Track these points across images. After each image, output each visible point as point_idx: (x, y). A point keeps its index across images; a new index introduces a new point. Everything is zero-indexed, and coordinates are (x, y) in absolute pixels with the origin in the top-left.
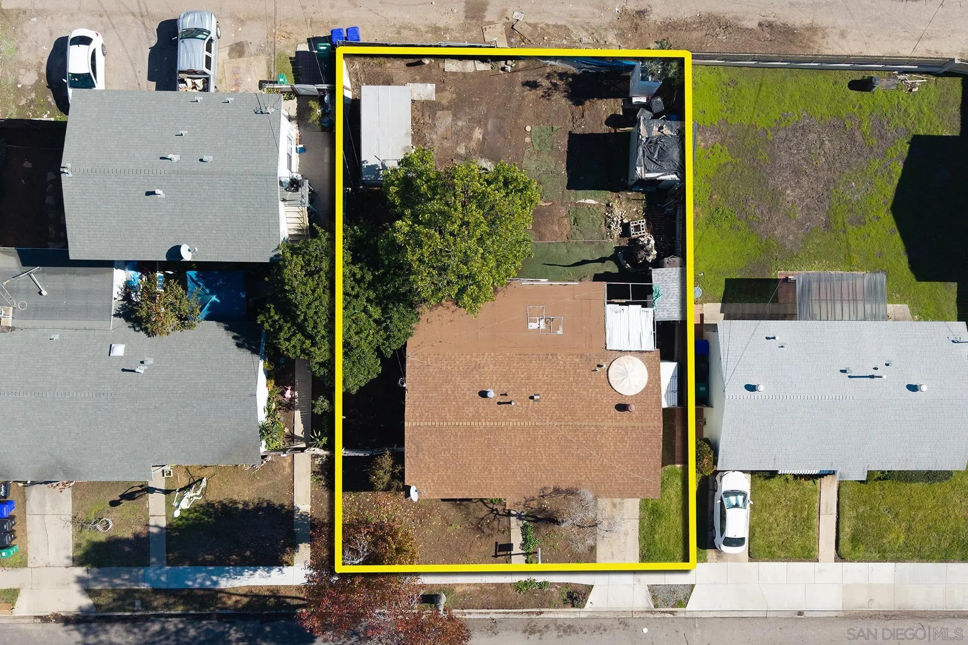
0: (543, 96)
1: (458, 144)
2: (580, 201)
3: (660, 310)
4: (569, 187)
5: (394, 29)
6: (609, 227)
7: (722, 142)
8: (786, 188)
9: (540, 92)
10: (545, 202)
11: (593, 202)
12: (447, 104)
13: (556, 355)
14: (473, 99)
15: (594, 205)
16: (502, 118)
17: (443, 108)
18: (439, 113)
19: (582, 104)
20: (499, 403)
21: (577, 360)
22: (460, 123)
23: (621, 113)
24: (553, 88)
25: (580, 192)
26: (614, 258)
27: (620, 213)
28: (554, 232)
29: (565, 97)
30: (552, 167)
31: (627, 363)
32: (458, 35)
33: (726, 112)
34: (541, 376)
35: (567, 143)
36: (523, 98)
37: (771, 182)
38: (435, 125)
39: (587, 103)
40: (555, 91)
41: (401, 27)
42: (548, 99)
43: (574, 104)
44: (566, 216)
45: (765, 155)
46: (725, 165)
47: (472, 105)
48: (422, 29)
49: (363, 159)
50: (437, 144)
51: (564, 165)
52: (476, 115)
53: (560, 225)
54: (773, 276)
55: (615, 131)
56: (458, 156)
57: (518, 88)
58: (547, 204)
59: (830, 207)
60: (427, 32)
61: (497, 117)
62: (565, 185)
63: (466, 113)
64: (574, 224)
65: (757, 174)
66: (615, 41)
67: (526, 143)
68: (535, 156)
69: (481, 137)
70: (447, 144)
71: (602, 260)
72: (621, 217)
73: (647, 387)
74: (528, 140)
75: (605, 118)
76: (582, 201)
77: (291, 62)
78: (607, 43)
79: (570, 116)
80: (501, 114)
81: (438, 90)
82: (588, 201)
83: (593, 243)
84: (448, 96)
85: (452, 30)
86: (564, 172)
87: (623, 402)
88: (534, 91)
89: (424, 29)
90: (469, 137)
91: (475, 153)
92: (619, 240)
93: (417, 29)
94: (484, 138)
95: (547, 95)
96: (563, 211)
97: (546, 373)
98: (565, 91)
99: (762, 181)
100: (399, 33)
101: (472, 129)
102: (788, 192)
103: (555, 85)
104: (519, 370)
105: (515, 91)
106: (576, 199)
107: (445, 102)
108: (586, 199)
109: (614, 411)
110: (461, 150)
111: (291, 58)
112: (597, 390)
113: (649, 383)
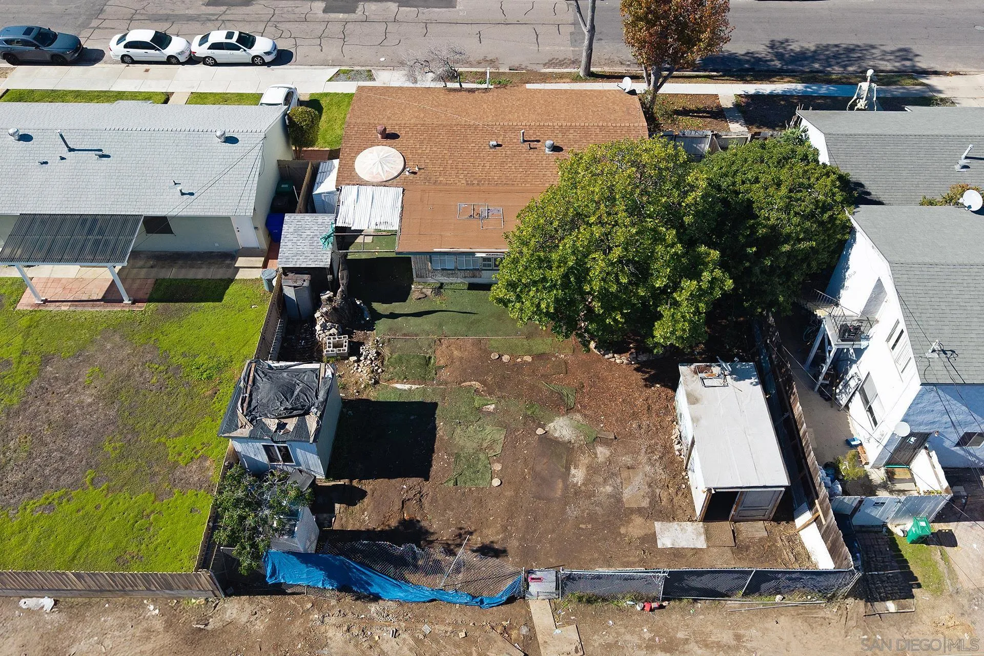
0: (471, 533)
1: (610, 461)
2: (417, 386)
3: (326, 223)
4: (435, 405)
5: (749, 645)
6: (378, 353)
7: (175, 465)
8: (90, 405)
9: (477, 540)
10: (471, 386)
11: (399, 386)
12: (633, 517)
13: (468, 184)
14: (589, 526)
15: (397, 382)
16: (539, 498)
17: (640, 511)
18: (645, 503)
19: (403, 522)
20: (538, 141)
21: (441, 179)
22: (609, 489)
23: (337, 506)
24: (452, 547)
25: (417, 399)
26: (377, 316)
27: (359, 370)
28: (460, 348)
29: (433, 534)
30: (458, 431)
31: (378, 173)
32: (628, 637)
33: (152, 512)
34: (488, 164)
35: (434, 463)
36: (504, 529)
37: (112, 413)
38: (650, 486)
39: (394, 523)
40: (449, 542)
41: (737, 649)
42: (461, 529)
43: (418, 521)
44: (441, 368)
45: (108, 448)
46: (180, 434)
47: (592, 518)
48: (696, 648)
49: (759, 387)
50: (643, 458)
51: (440, 433)
52: (584, 503)
53: (451, 357)
54: (152, 305)
55: (351, 482)
56: (606, 442)
57: (513, 544)
58: (468, 383)
59: (32, 382)
60: (686, 641)
61: (549, 500)
62: (439, 408)
63: (599, 504)
64: (430, 358)
65: (131, 422)
66: (330, 634)
67: (498, 462)
68: (485, 445)
69: (573, 471)
70: (627, 459)
71: (393, 316)
72: (359, 365)
73: (358, 153)
74: (497, 467)
75: (366, 500)
76: (414, 387)
77: (916, 579)
78: (345, 628)
79: (426, 502)
80: (541, 504)
81: (652, 538)
82: (407, 387)
83: (405, 335)
84: (635, 528)
85: (639, 647)
86: (440, 424)
87: (389, 141)
88: (487, 541)
89: (693, 646)
90: (593, 470)
91: (580, 447)
92: (367, 338)
93: (706, 646)
94: (568, 469)
95: (461, 535)
96: (445, 374)
97: (481, 167)
98: (432, 542)
99: (127, 413)
100: (738, 637)
101: (587, 481)
102: (90, 400)
103: (450, 551)
104: (514, 170)
105: (520, 540)
106: (424, 390)
107: (638, 520)
108: (410, 390)
109: (402, 133)
110: (602, 452)
111: (919, 586)
112: (420, 151)
113: (355, 157)
